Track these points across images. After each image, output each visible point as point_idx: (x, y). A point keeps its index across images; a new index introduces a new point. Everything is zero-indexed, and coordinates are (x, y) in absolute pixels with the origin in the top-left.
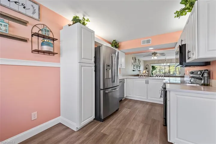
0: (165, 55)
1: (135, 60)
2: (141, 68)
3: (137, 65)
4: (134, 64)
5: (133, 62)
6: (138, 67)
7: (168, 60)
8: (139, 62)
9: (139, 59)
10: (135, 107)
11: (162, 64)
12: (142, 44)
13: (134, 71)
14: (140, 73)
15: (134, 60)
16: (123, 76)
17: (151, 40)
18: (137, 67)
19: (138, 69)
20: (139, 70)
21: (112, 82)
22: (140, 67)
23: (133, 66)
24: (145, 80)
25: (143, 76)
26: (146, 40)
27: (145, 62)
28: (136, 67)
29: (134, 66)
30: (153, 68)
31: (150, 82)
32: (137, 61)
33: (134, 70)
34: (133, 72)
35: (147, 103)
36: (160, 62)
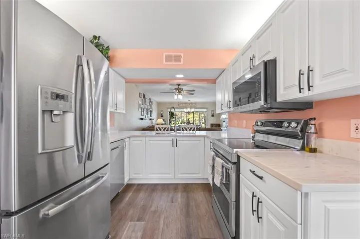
0: (193, 94)
1: (144, 100)
2: (153, 115)
3: (147, 109)
4: (142, 106)
5: (140, 102)
6: (149, 113)
7: (192, 103)
8: (151, 103)
9: (150, 99)
10: (153, 209)
11: (185, 110)
12: (164, 63)
13: (142, 119)
14: (152, 123)
15: (143, 98)
16: (122, 130)
17: (182, 56)
18: (147, 112)
19: (149, 115)
20: (151, 118)
21: (80, 162)
22: (151, 112)
23: (140, 110)
24: (171, 139)
25: (162, 130)
26: (174, 54)
27: (159, 104)
28: (145, 112)
29: (143, 110)
30: (172, 115)
31: (181, 142)
32: (147, 101)
33: (142, 117)
34: (141, 121)
35: (175, 187)
36: (181, 105)
